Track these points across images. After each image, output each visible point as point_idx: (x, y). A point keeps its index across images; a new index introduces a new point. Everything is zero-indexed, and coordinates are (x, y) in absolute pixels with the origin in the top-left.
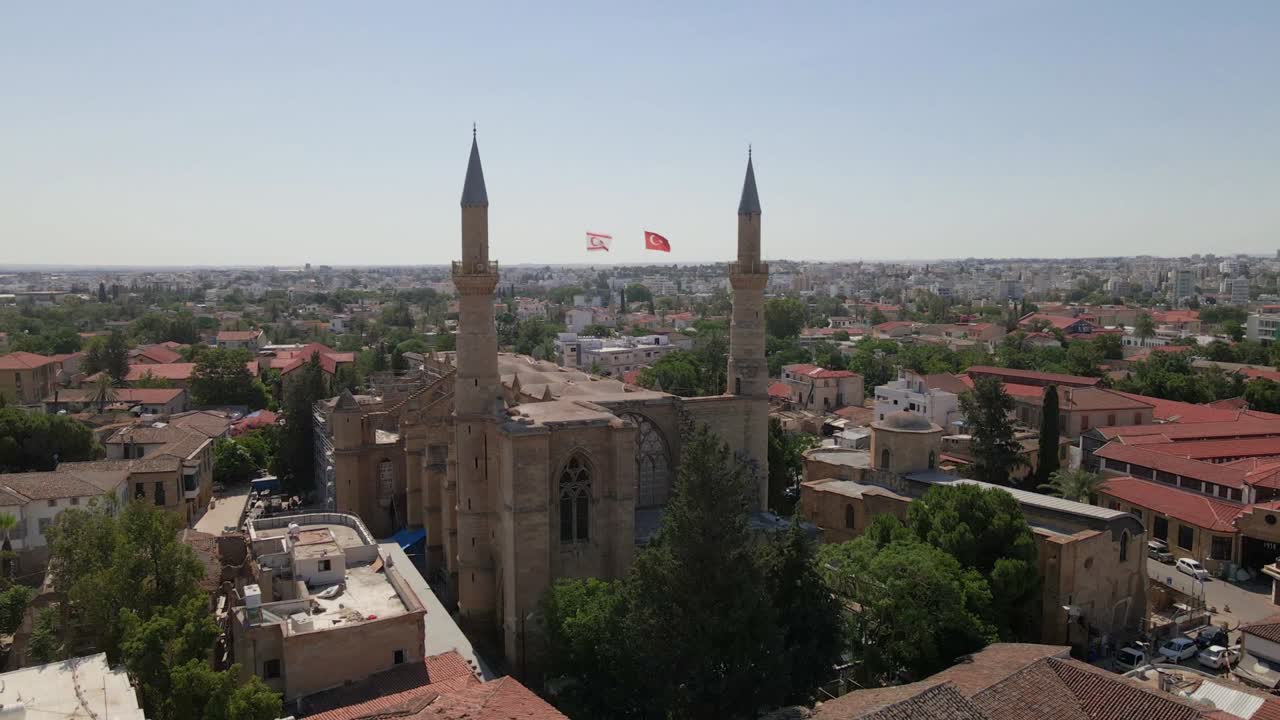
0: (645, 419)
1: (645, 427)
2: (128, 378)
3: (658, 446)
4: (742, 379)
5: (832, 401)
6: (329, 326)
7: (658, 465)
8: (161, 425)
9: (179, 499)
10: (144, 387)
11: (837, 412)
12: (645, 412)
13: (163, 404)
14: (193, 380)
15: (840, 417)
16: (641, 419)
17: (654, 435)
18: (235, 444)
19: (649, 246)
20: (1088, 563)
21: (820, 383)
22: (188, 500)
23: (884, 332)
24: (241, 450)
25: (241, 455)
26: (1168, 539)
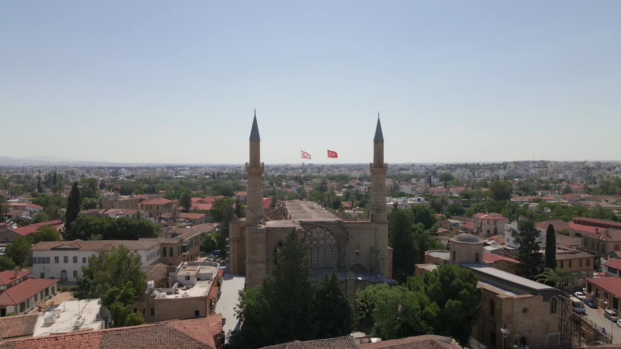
0: (327, 230)
1: (328, 233)
2: (191, 209)
3: (334, 242)
4: (374, 214)
5: (492, 232)
6: (291, 190)
7: (333, 250)
8: (189, 227)
9: (179, 254)
10: (194, 213)
11: (491, 237)
12: (326, 226)
13: (197, 220)
14: (211, 211)
15: (492, 239)
16: (325, 230)
17: (332, 237)
18: (211, 236)
19: (329, 156)
20: (525, 310)
21: (485, 222)
22: (184, 256)
23: (565, 199)
24: (213, 238)
25: (213, 240)
26: (619, 309)
